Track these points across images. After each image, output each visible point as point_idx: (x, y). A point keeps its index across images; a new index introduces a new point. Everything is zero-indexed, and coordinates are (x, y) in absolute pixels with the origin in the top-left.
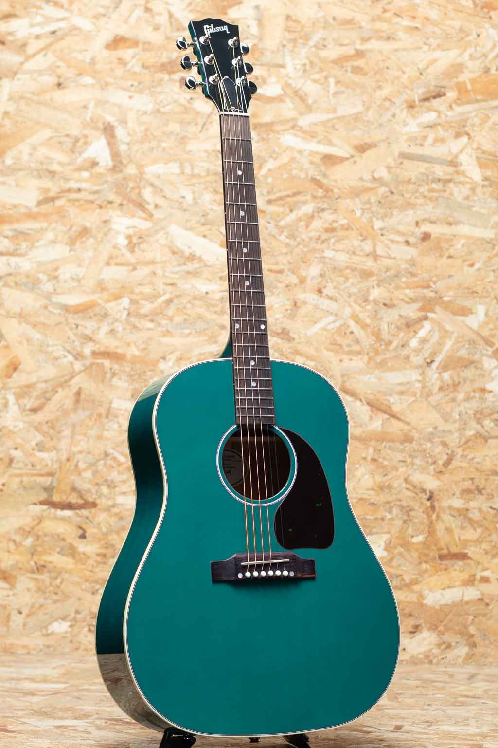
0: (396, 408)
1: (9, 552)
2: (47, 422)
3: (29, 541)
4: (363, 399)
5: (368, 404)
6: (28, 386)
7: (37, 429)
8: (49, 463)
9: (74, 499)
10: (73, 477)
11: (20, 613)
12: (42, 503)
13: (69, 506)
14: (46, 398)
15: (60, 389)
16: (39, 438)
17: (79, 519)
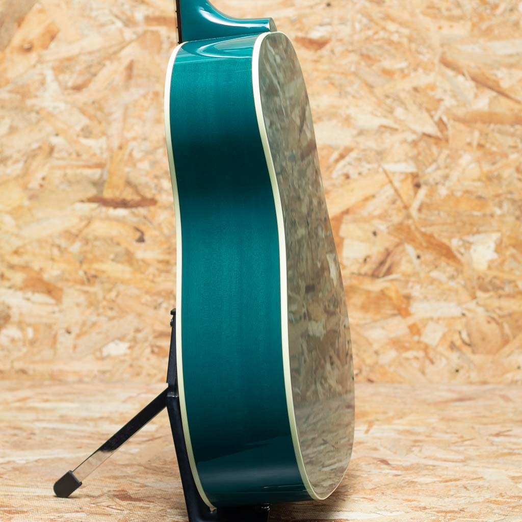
0: (505, 84)
1: (53, 259)
2: (93, 103)
3: (76, 247)
4: (466, 73)
5: (474, 79)
6: (69, 59)
7: (83, 111)
8: (98, 152)
9: (128, 195)
10: (127, 169)
11: (69, 332)
12: (91, 200)
13: (124, 204)
14: (91, 73)
15: (107, 63)
16: (85, 121)
17: (135, 219)
